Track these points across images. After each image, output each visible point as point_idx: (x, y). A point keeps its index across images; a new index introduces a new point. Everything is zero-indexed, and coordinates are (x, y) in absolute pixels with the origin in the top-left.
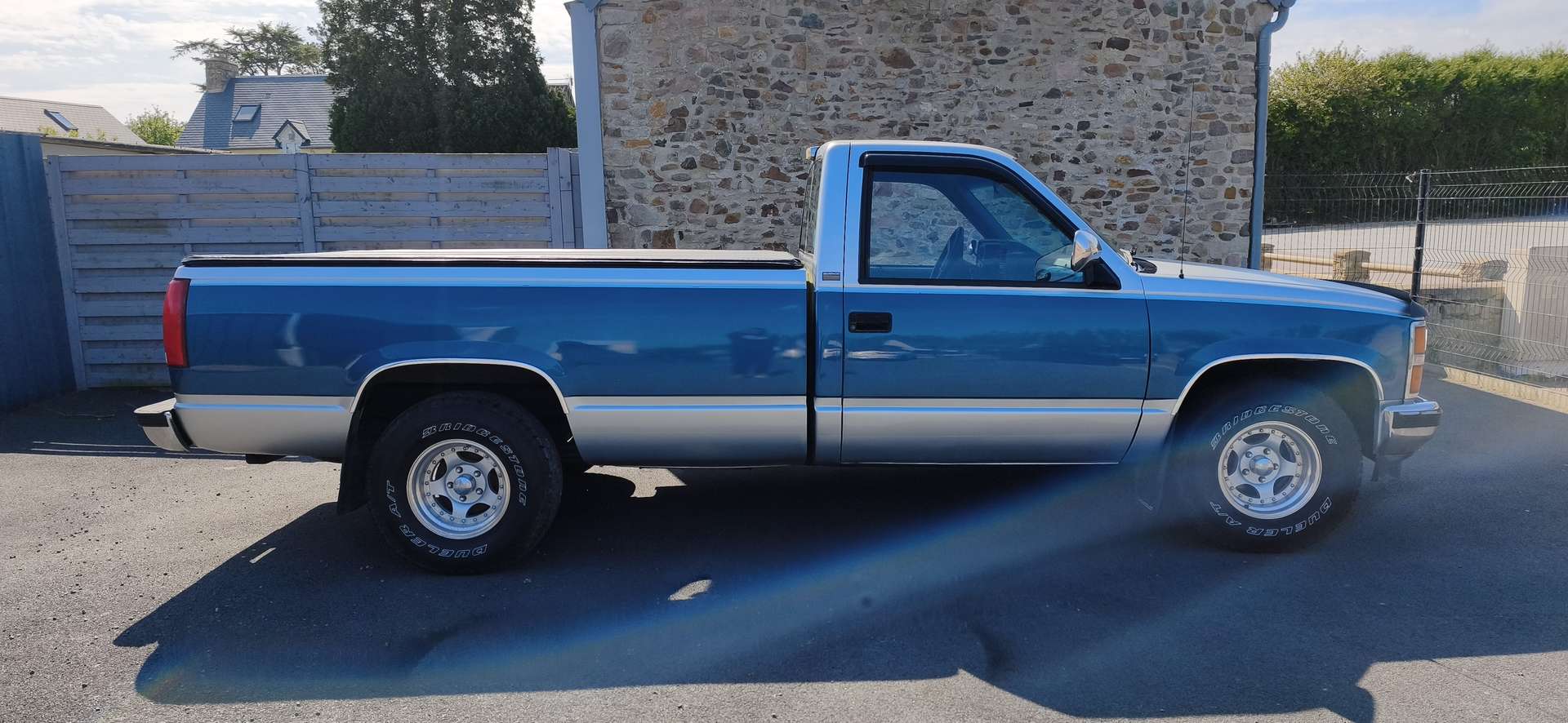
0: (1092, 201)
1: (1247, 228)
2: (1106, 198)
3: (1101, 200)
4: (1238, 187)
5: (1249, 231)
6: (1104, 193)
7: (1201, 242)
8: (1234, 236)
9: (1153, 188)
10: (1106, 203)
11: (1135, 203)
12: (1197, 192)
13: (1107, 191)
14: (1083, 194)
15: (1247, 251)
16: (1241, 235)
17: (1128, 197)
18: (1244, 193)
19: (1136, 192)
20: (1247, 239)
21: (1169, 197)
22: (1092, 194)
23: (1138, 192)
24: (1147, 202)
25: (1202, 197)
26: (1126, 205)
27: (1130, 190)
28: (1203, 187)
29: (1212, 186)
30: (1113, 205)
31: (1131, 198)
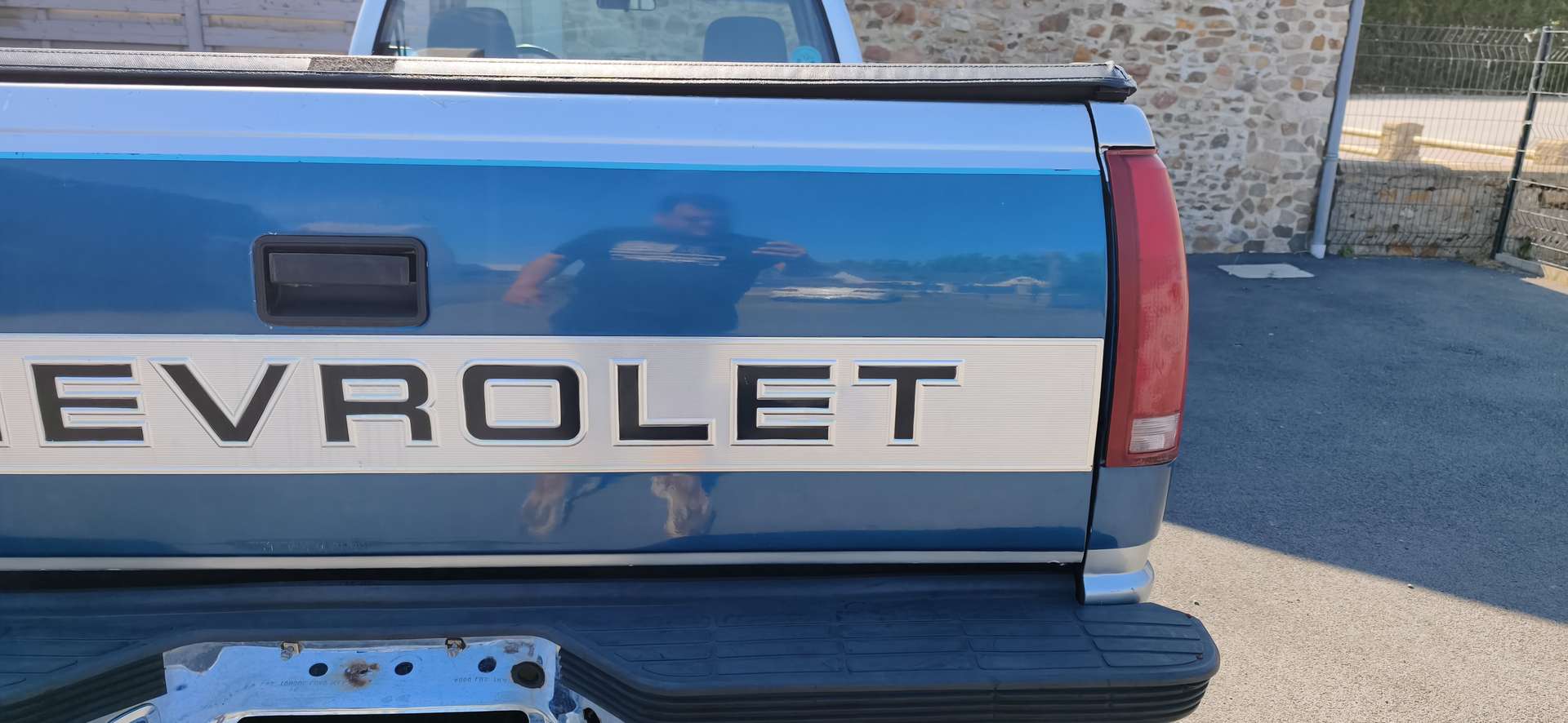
0: (1155, 44)
1: (1332, 87)
2: (1171, 41)
3: (1165, 43)
4: (1328, 36)
5: (1334, 89)
6: (1169, 34)
7: (1276, 101)
8: (1316, 96)
9: (1228, 31)
10: (1170, 48)
11: (1205, 49)
12: (1279, 38)
13: (1173, 32)
14: (1144, 34)
15: (1329, 115)
16: (1324, 95)
17: (1197, 41)
18: (1334, 44)
19: (1208, 35)
20: (1330, 101)
21: (1246, 44)
23: (1210, 36)
24: (1219, 48)
25: (1284, 46)
26: (1194, 50)
27: (1201, 33)
28: (1287, 34)
29: (1298, 33)
30: (1178, 50)
31: (1201, 43)
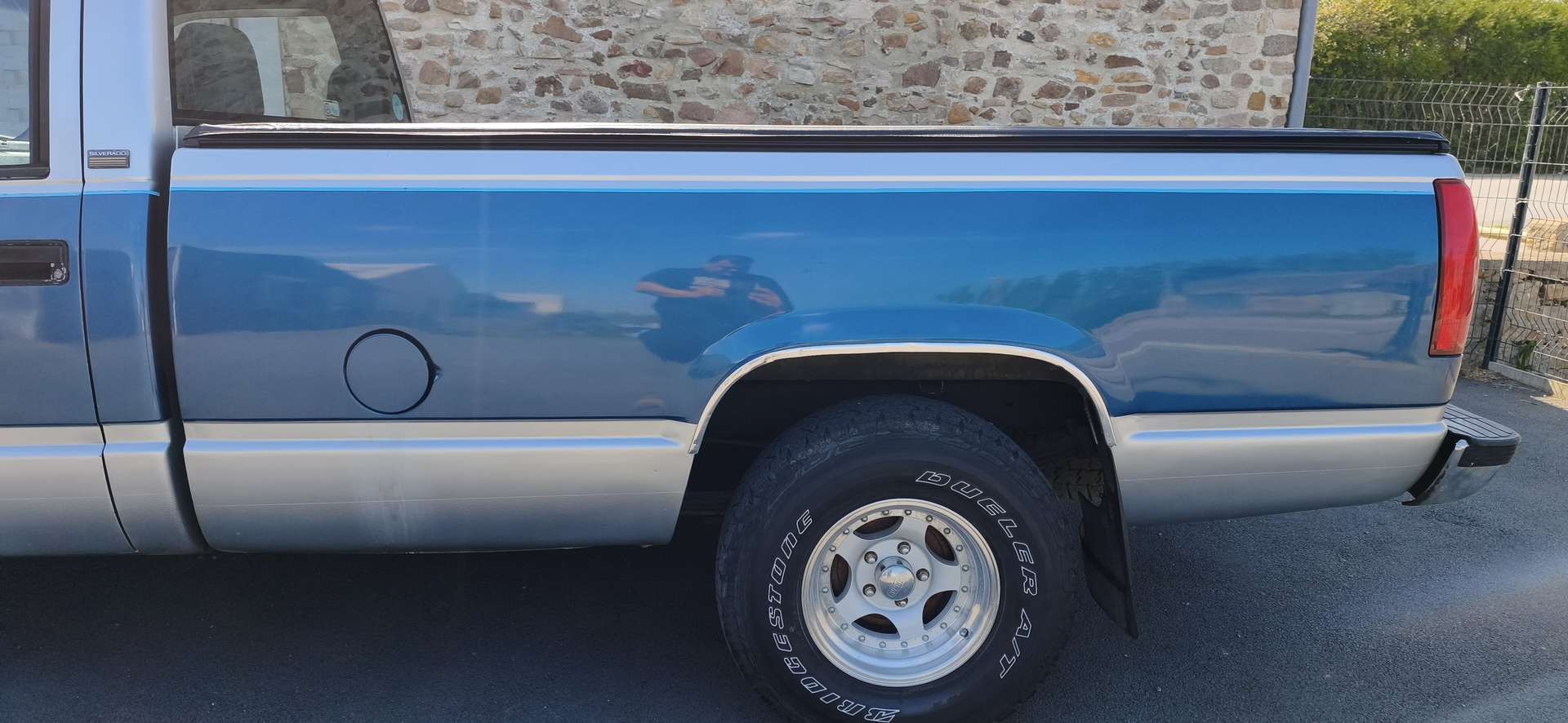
0: (1050, 102)
2: (1071, 98)
3: (1064, 101)
4: (1269, 92)
6: (1068, 90)
9: (1142, 87)
10: (1070, 107)
11: (1115, 109)
12: (1208, 94)
13: (1073, 87)
14: (1036, 89)
17: (1103, 99)
18: (1277, 102)
19: (1116, 92)
21: (1166, 102)
22: (1050, 91)
23: (1119, 92)
24: (1132, 108)
25: (1215, 106)
26: (1100, 111)
27: (1107, 89)
28: (1218, 90)
29: (1230, 89)
30: (1080, 110)
31: (1108, 101)
